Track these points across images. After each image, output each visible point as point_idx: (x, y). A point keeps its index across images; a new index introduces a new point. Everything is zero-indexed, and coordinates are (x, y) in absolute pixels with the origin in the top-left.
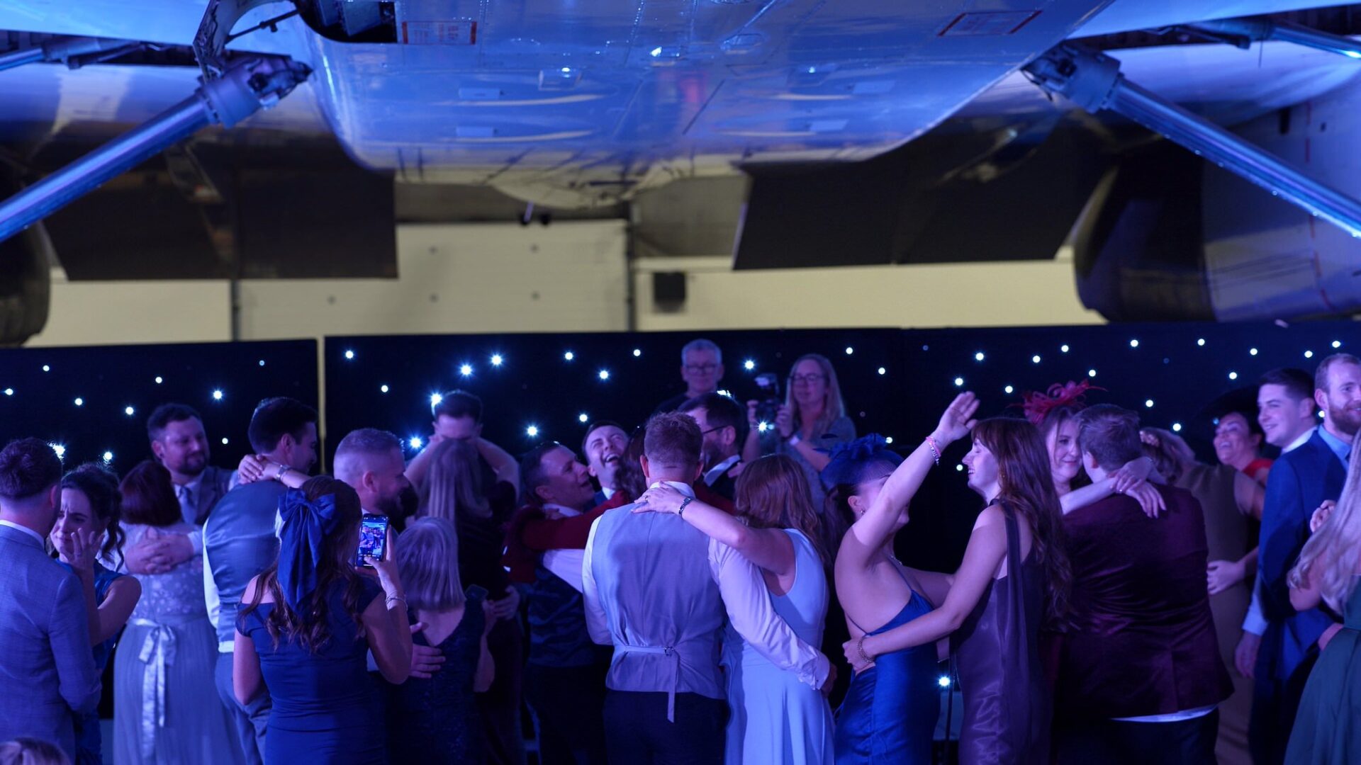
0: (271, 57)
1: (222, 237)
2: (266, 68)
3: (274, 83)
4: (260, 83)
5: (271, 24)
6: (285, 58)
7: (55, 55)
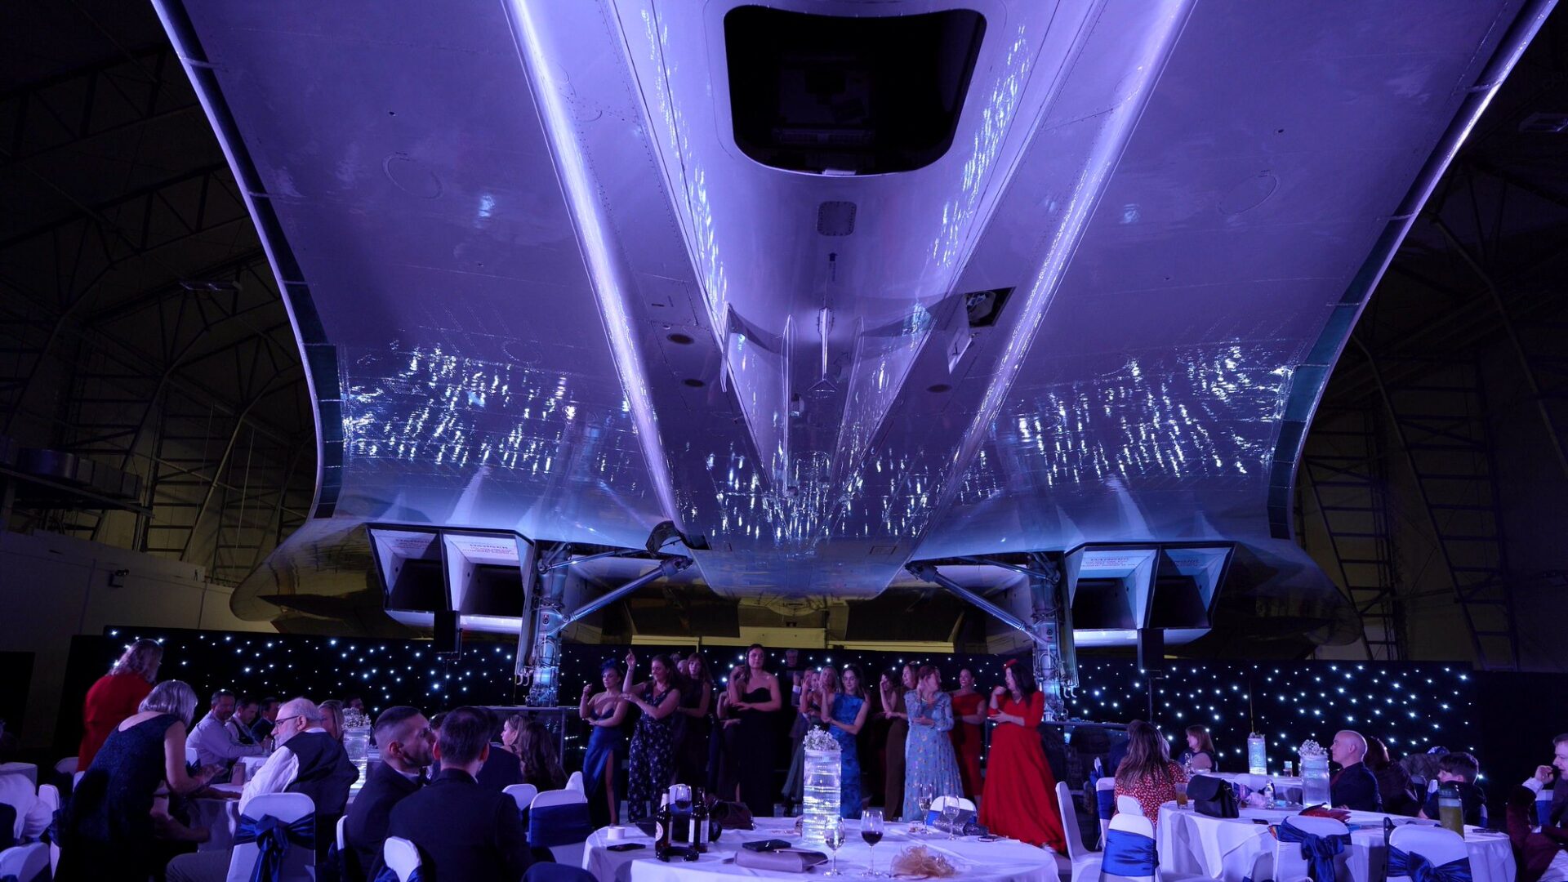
0: (682, 557)
1: (685, 623)
2: (680, 560)
3: (682, 564)
4: (678, 564)
5: (673, 543)
6: (686, 557)
7: (618, 553)
